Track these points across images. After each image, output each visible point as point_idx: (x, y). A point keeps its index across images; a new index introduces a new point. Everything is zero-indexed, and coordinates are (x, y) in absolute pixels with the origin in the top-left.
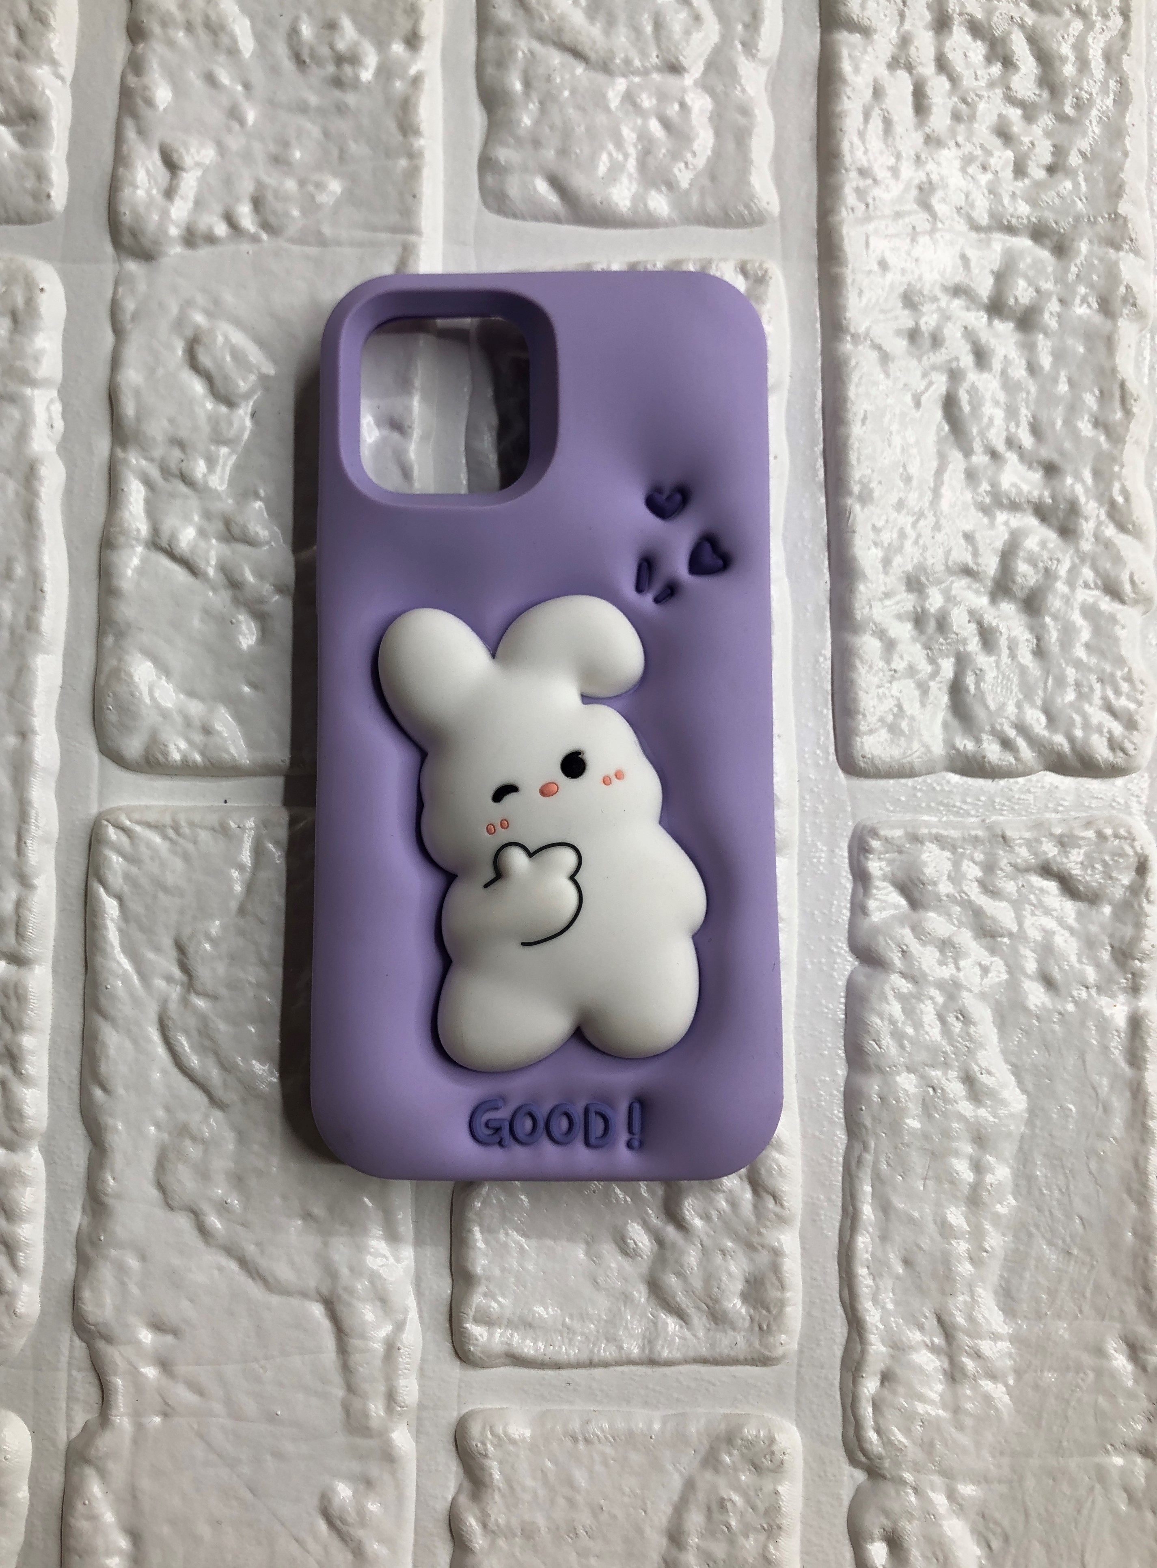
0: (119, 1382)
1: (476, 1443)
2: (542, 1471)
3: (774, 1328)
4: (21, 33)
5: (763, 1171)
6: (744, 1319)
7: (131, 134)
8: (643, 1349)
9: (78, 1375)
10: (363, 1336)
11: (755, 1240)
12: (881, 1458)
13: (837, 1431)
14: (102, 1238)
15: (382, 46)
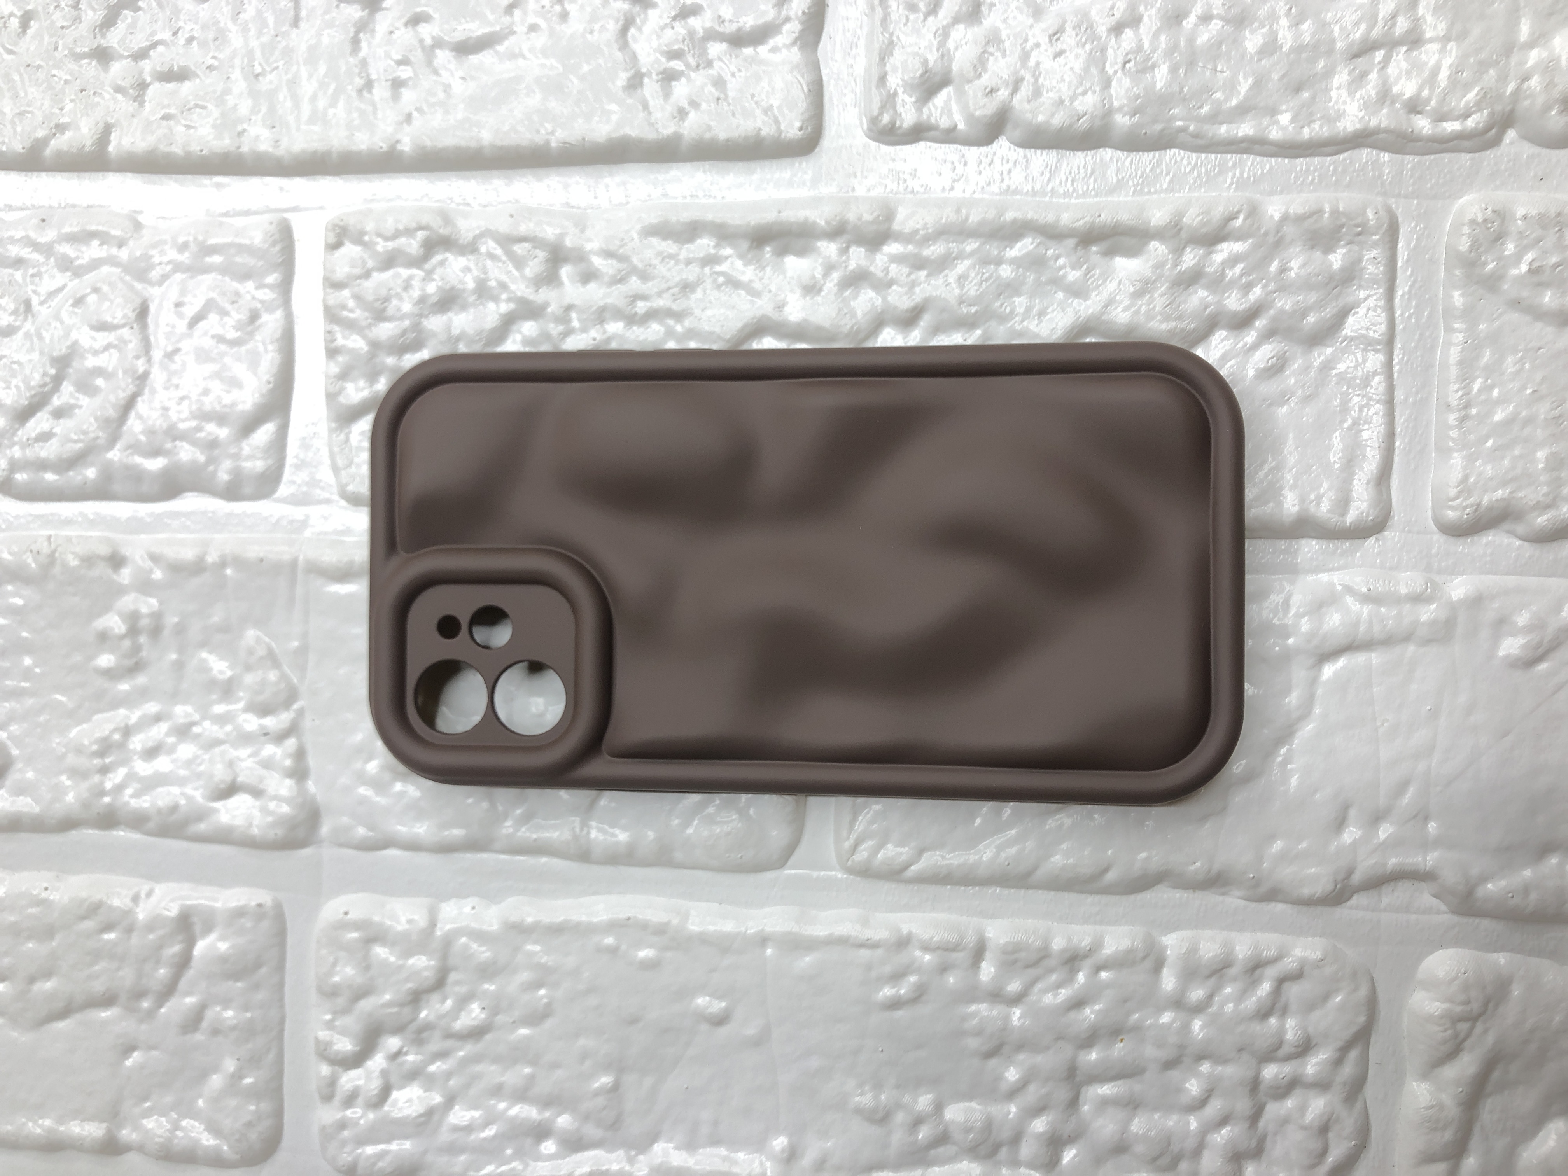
0: (1393, 862)
1: (1465, 515)
2: (1495, 450)
3: (1359, 220)
4: (108, 927)
5: (1204, 230)
6: (1349, 251)
7: (202, 827)
8: (1377, 351)
9: (1385, 900)
10: (1357, 624)
11: (1271, 239)
12: (1492, 114)
13: (1466, 158)
14: (1251, 876)
15: (122, 590)
